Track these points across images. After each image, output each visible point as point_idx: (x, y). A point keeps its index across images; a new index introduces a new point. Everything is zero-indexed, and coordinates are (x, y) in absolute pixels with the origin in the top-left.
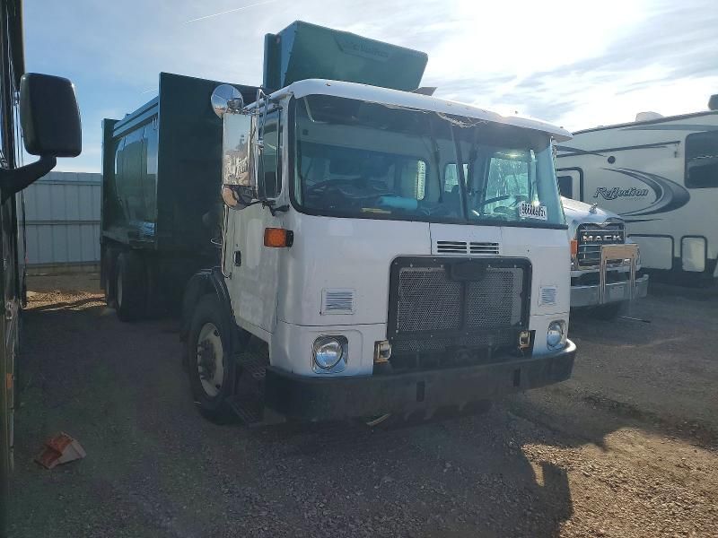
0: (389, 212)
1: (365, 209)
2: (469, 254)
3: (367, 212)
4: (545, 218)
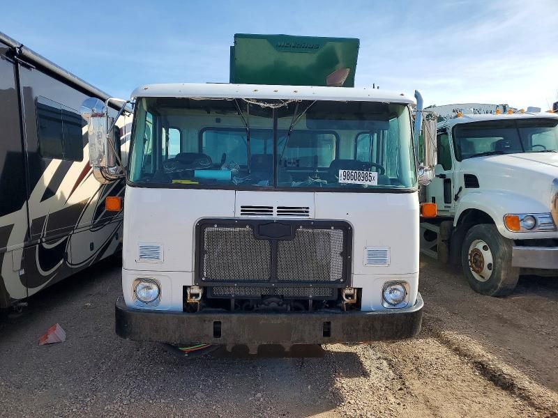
0: (197, 183)
1: (174, 181)
2: (275, 216)
3: (177, 184)
4: (375, 183)
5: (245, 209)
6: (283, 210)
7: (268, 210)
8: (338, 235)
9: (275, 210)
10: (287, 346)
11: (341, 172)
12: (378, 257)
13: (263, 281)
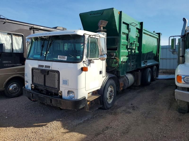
2: (44, 68)
4: (66, 60)
5: (40, 66)
6: (46, 66)
7: (43, 66)
8: (57, 75)
9: (44, 66)
10: (46, 104)
11: (59, 56)
12: (65, 82)
13: (42, 85)
